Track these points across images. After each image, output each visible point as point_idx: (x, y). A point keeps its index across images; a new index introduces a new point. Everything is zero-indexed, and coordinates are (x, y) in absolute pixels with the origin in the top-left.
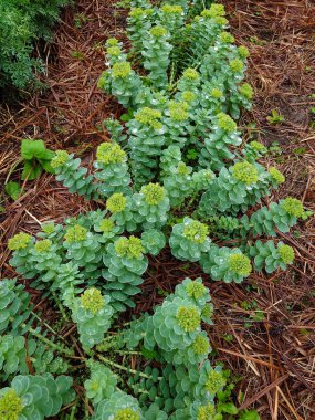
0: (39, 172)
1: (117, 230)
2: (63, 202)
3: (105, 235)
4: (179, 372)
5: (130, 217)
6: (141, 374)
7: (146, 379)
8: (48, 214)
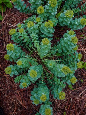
0: (6, 8)
1: (42, 20)
2: (18, 17)
3: (39, 23)
4: (69, 57)
5: (46, 15)
6: (57, 60)
7: (58, 61)
8: (14, 23)
